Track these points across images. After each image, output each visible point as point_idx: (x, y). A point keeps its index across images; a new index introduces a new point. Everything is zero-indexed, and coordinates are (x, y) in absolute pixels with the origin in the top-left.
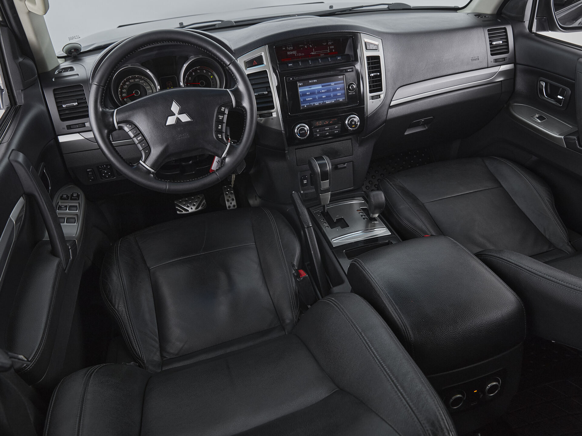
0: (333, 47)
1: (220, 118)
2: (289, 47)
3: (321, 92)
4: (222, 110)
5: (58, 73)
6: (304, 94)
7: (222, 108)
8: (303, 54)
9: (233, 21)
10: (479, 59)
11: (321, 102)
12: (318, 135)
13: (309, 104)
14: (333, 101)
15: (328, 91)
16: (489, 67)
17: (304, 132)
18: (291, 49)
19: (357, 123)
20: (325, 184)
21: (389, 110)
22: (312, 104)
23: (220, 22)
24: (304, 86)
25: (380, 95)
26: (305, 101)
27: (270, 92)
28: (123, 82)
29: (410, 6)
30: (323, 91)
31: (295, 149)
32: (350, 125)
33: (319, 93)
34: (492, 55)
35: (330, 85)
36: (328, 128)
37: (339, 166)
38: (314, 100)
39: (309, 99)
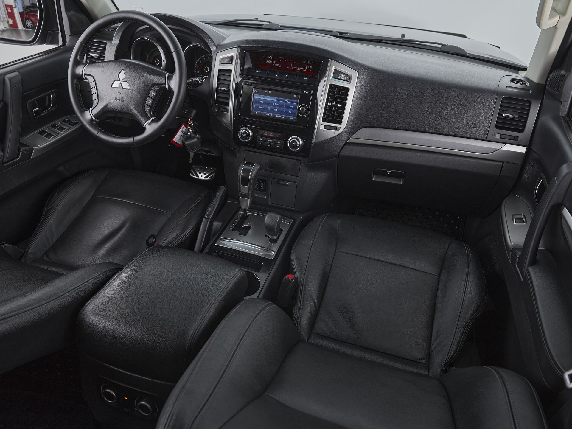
0: (311, 67)
1: (152, 95)
2: (269, 56)
3: (274, 104)
4: (156, 88)
5: (107, 30)
6: (258, 102)
7: (157, 87)
8: (280, 66)
9: (279, 24)
10: (476, 127)
11: (272, 114)
12: (261, 144)
13: (260, 112)
14: (284, 117)
15: (281, 106)
16: (487, 139)
17: (245, 135)
18: (271, 58)
19: (298, 146)
20: (244, 189)
21: (345, 146)
22: (263, 113)
23: (268, 23)
24: (259, 93)
25: (337, 127)
26: (257, 108)
27: (229, 90)
28: (152, 50)
29: (466, 52)
30: (276, 104)
31: (246, 150)
32: (291, 144)
33: (272, 104)
34: (497, 127)
35: (284, 101)
36: (271, 141)
37: (281, 182)
38: (266, 110)
39: (261, 107)
